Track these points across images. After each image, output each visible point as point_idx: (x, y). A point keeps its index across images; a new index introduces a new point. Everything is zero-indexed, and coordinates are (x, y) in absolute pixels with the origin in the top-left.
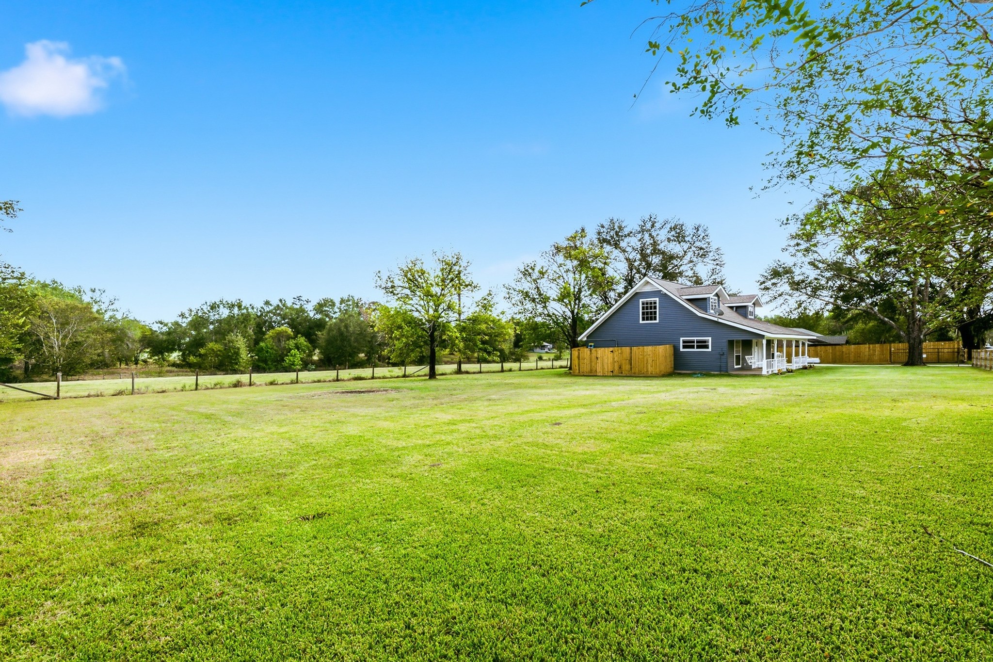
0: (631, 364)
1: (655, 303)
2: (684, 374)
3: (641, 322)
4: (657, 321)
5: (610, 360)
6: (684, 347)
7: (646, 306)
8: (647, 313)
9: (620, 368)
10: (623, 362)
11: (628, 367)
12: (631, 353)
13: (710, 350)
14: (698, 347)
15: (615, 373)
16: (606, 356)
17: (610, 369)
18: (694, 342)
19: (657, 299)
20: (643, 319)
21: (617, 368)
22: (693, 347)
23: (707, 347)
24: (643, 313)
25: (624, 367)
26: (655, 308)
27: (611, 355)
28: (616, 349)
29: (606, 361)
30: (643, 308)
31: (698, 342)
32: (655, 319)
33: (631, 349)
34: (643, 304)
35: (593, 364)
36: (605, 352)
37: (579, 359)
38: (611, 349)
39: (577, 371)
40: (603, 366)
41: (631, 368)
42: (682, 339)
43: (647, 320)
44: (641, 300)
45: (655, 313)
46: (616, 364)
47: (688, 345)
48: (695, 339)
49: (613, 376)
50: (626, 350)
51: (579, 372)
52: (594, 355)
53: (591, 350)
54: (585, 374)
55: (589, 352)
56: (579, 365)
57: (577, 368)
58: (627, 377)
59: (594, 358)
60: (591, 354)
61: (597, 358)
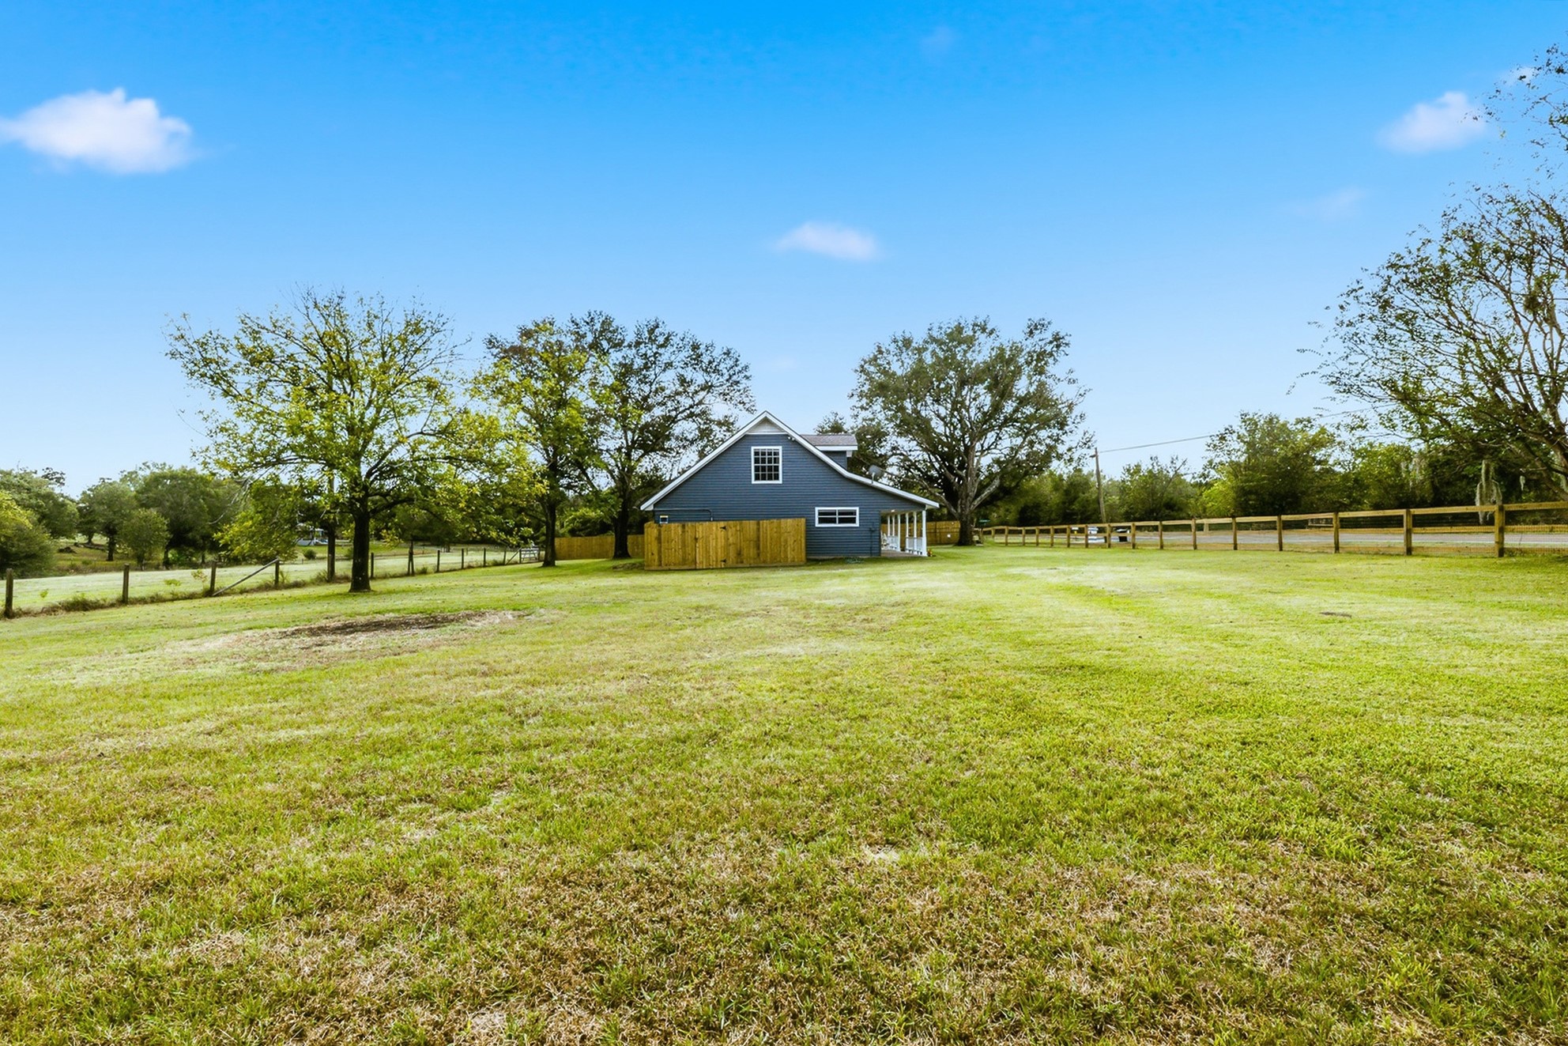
0: (758, 548)
1: (776, 454)
2: (823, 560)
3: (753, 482)
4: (780, 482)
5: (721, 542)
6: (821, 521)
7: (760, 457)
8: (763, 469)
9: (739, 554)
10: (745, 545)
11: (752, 552)
12: (758, 529)
13: (857, 524)
14: (842, 521)
15: (730, 562)
16: (713, 535)
17: (721, 556)
18: (834, 514)
19: (780, 448)
20: (757, 478)
21: (732, 555)
22: (833, 521)
23: (853, 521)
24: (757, 469)
25: (745, 552)
26: (776, 460)
27: (721, 534)
28: (731, 523)
29: (713, 543)
30: (757, 461)
31: (840, 514)
32: (777, 478)
33: (758, 524)
34: (756, 453)
35: (689, 550)
36: (711, 529)
38: (722, 524)
39: (656, 563)
40: (708, 552)
41: (758, 555)
42: (817, 509)
43: (764, 479)
44: (753, 448)
45: (777, 468)
46: (732, 549)
47: (826, 518)
48: (837, 509)
49: (725, 568)
50: (750, 525)
51: (660, 565)
52: (689, 534)
53: (684, 527)
54: (672, 567)
55: (680, 530)
56: (660, 552)
57: (656, 557)
58: (752, 568)
59: (689, 540)
60: (683, 532)
61: (696, 539)
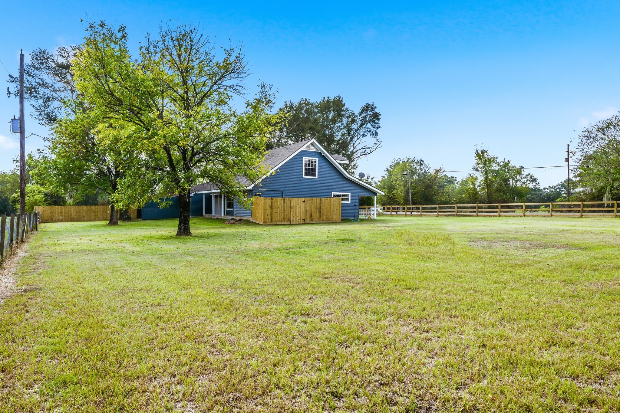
0: (320, 213)
1: (315, 162)
3: (303, 176)
5: (303, 209)
7: (307, 163)
8: (309, 170)
9: (311, 216)
10: (314, 211)
11: (318, 215)
12: (321, 203)
13: (350, 202)
15: (307, 221)
16: (299, 205)
17: (302, 217)
19: (317, 159)
20: (305, 174)
21: (308, 216)
23: (348, 200)
24: (306, 170)
25: (314, 215)
26: (315, 165)
27: (303, 205)
28: (308, 199)
29: (299, 210)
30: (306, 165)
31: (344, 196)
32: (315, 176)
33: (321, 200)
34: (306, 161)
35: (286, 213)
36: (298, 201)
37: (272, 209)
38: (303, 199)
39: (270, 220)
40: (296, 214)
41: (320, 216)
42: (332, 193)
43: (308, 175)
44: (305, 158)
45: (315, 170)
46: (308, 213)
49: (305, 224)
50: (317, 200)
51: (272, 222)
52: (287, 204)
53: (284, 200)
54: (278, 223)
55: (283, 201)
56: (271, 214)
57: (269, 217)
58: (316, 223)
59: (287, 208)
60: (284, 203)
61: (290, 207)
